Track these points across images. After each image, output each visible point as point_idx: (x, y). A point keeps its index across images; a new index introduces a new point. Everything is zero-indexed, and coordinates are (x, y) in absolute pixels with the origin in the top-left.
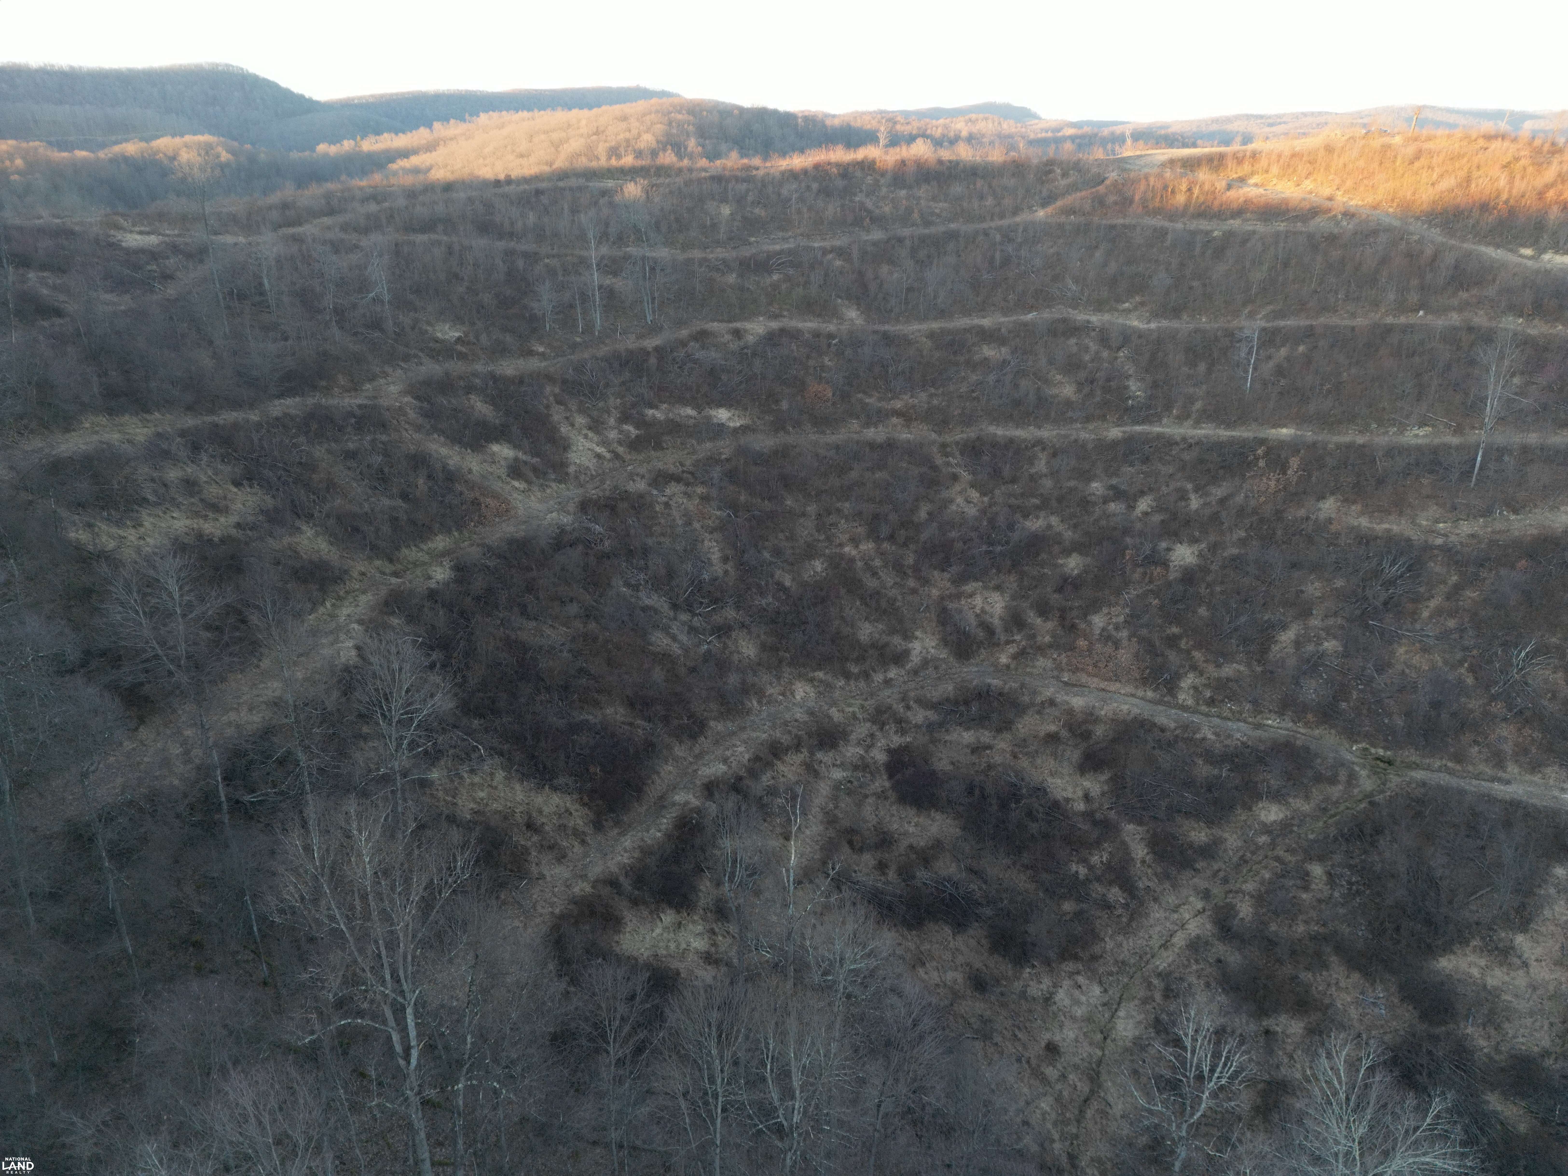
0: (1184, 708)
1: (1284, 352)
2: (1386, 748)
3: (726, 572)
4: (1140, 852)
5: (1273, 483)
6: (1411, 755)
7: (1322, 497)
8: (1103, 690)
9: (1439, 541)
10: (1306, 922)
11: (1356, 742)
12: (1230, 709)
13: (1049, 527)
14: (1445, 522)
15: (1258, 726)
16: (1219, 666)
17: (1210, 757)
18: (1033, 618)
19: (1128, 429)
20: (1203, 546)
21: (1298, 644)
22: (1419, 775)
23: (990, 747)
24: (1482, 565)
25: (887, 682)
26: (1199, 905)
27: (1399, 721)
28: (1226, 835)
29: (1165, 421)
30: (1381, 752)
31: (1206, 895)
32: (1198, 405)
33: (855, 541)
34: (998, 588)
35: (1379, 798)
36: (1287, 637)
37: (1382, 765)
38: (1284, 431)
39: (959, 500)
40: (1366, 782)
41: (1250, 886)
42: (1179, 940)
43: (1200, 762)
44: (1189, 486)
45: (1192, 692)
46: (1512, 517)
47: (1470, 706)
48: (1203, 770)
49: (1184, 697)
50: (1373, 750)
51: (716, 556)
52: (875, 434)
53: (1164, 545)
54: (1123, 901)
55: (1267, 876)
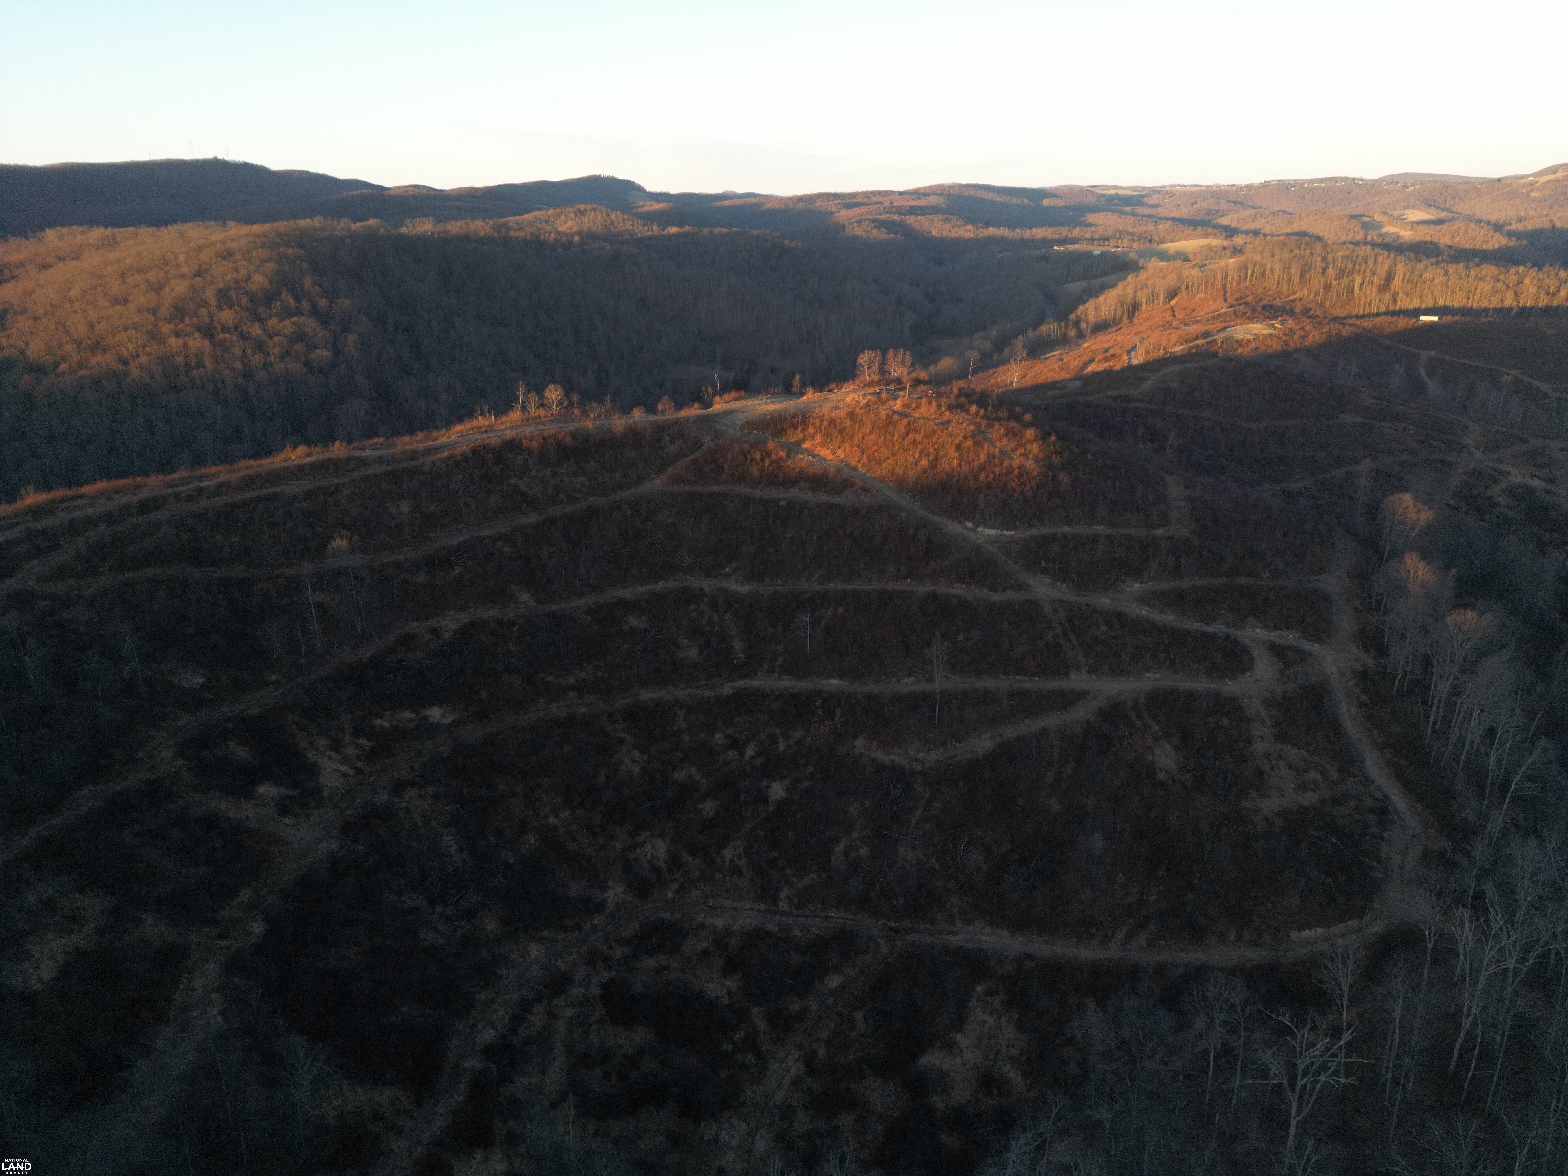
0: (783, 913)
1: (830, 612)
2: (895, 921)
3: (464, 861)
4: (762, 1026)
5: (827, 729)
6: (907, 924)
7: (855, 737)
8: (734, 908)
9: (919, 768)
10: (854, 1052)
11: (879, 920)
12: (810, 909)
13: (691, 776)
14: (923, 752)
15: (826, 919)
16: (802, 878)
17: (799, 949)
18: (686, 858)
19: (736, 684)
20: (788, 781)
21: (846, 853)
22: (911, 937)
23: (667, 968)
24: (942, 784)
25: (594, 928)
26: (797, 1055)
27: (901, 902)
28: (810, 1003)
29: (759, 674)
30: (893, 924)
31: (800, 1046)
32: (780, 661)
33: (555, 811)
34: (661, 835)
35: (890, 959)
36: (840, 848)
37: (892, 934)
38: (833, 681)
39: (627, 761)
40: (884, 949)
41: (824, 1035)
42: (787, 1081)
43: (793, 953)
44: (778, 732)
45: (787, 900)
46: (958, 745)
47: (937, 885)
48: (795, 960)
49: (783, 905)
50: (889, 924)
51: (453, 848)
52: (558, 710)
53: (764, 783)
54: (754, 1063)
55: (833, 1026)
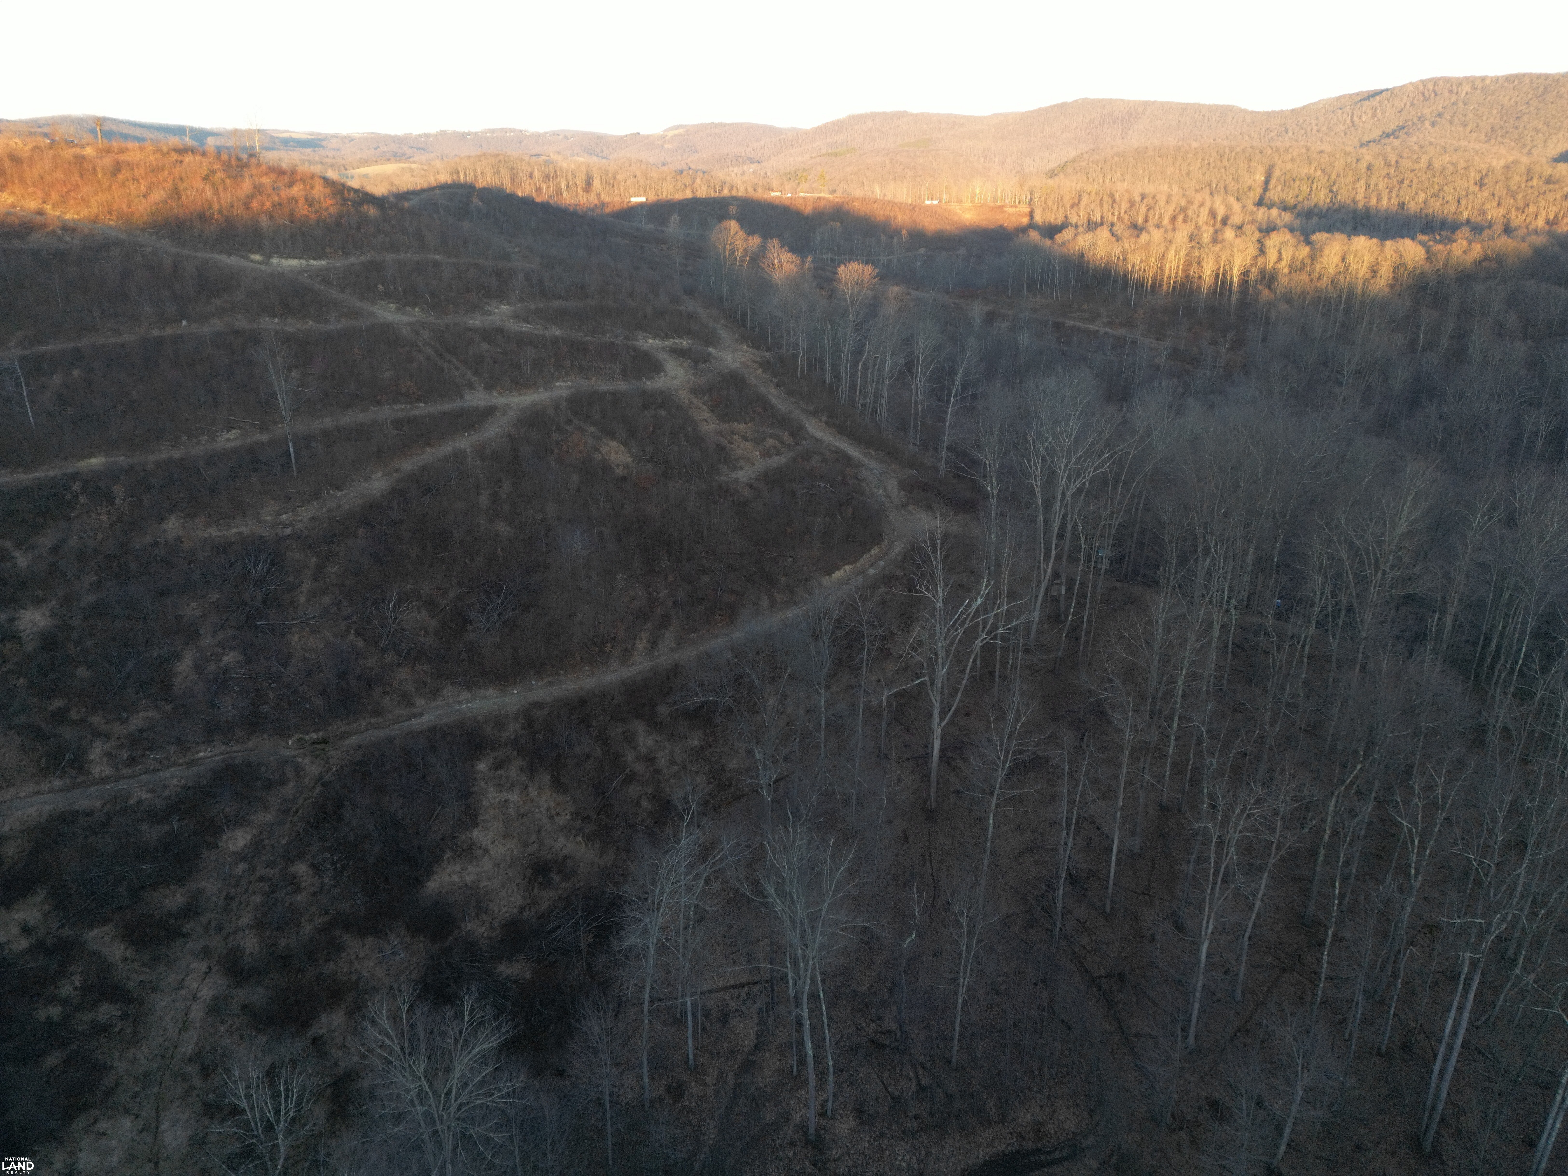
0: (104, 781)
1: (57, 379)
2: (316, 731)
4: (116, 952)
6: (340, 727)
9: (288, 531)
10: (310, 920)
11: (289, 737)
12: (155, 759)
14: (286, 513)
15: (192, 763)
16: (124, 721)
17: (154, 817)
21: (198, 668)
22: (352, 741)
24: (331, 542)
26: (203, 967)
27: (319, 702)
28: (203, 884)
30: (314, 736)
31: (206, 953)
35: (328, 777)
36: (185, 665)
37: (319, 746)
38: (93, 461)
40: (313, 769)
41: (246, 919)
42: (197, 1012)
43: (145, 826)
45: (105, 760)
46: (339, 494)
47: (369, 665)
48: (151, 834)
49: (99, 769)
50: (307, 738)
54: (118, 1013)
55: (258, 900)
